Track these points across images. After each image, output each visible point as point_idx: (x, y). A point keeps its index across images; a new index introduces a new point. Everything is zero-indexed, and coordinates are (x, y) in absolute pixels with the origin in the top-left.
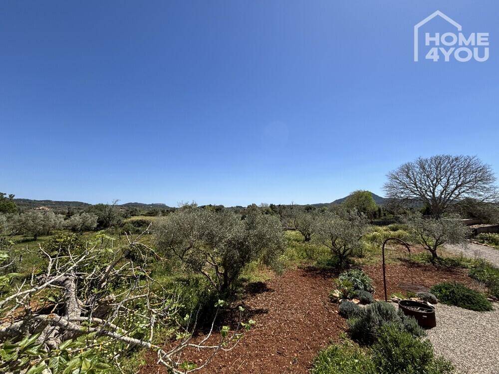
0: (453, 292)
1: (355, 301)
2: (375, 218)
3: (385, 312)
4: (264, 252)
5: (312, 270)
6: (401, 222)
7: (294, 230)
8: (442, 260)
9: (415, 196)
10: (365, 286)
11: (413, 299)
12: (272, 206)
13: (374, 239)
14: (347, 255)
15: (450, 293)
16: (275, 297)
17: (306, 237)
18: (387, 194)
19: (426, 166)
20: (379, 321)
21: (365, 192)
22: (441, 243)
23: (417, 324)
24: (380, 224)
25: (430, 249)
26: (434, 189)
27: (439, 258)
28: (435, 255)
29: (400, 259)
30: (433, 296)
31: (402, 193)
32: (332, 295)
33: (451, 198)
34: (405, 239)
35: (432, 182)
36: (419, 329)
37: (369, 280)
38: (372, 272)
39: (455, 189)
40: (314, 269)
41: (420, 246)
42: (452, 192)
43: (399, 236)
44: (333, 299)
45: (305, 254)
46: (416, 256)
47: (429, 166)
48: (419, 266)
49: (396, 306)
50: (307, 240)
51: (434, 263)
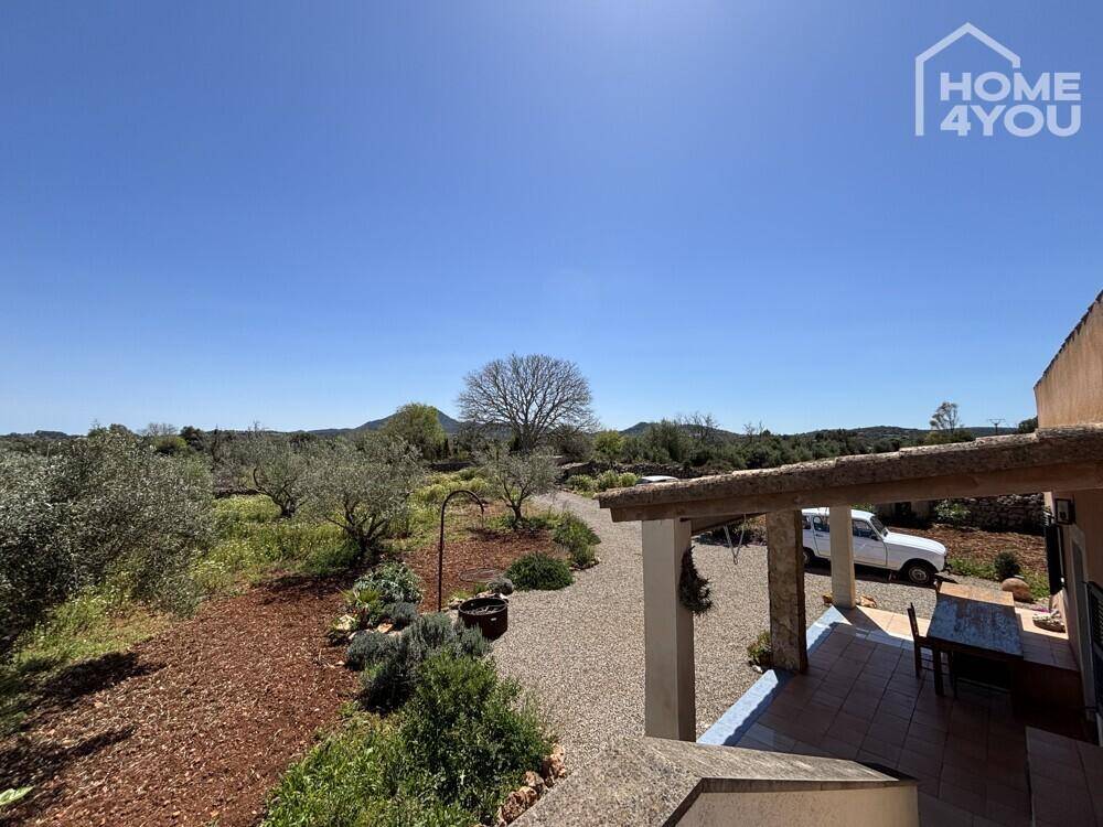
0: (533, 569)
1: (382, 629)
2: (439, 457)
3: (433, 631)
4: (135, 561)
5: (290, 584)
6: (478, 465)
7: (252, 493)
8: (526, 521)
9: (502, 418)
10: (407, 592)
11: (482, 595)
12: (189, 434)
13: (432, 497)
14: (379, 535)
15: (530, 570)
16: (167, 683)
17: (283, 508)
18: (463, 413)
19: (521, 370)
20: (422, 653)
21: (424, 408)
22: (527, 495)
23: (480, 635)
24: (446, 469)
25: (513, 506)
26: (527, 410)
27: (522, 519)
28: (518, 514)
29: (472, 530)
30: (509, 581)
31: (485, 411)
32: (334, 630)
33: (546, 424)
34: (483, 493)
35: (526, 396)
36: (483, 643)
37: (414, 578)
38: (421, 562)
39: (551, 410)
40: (299, 580)
41: (500, 503)
42: (548, 414)
43: (473, 489)
44: (335, 637)
45: (276, 548)
46: (494, 519)
47: (525, 370)
48: (497, 536)
49: (454, 616)
50: (286, 513)
51: (516, 528)
